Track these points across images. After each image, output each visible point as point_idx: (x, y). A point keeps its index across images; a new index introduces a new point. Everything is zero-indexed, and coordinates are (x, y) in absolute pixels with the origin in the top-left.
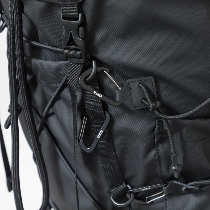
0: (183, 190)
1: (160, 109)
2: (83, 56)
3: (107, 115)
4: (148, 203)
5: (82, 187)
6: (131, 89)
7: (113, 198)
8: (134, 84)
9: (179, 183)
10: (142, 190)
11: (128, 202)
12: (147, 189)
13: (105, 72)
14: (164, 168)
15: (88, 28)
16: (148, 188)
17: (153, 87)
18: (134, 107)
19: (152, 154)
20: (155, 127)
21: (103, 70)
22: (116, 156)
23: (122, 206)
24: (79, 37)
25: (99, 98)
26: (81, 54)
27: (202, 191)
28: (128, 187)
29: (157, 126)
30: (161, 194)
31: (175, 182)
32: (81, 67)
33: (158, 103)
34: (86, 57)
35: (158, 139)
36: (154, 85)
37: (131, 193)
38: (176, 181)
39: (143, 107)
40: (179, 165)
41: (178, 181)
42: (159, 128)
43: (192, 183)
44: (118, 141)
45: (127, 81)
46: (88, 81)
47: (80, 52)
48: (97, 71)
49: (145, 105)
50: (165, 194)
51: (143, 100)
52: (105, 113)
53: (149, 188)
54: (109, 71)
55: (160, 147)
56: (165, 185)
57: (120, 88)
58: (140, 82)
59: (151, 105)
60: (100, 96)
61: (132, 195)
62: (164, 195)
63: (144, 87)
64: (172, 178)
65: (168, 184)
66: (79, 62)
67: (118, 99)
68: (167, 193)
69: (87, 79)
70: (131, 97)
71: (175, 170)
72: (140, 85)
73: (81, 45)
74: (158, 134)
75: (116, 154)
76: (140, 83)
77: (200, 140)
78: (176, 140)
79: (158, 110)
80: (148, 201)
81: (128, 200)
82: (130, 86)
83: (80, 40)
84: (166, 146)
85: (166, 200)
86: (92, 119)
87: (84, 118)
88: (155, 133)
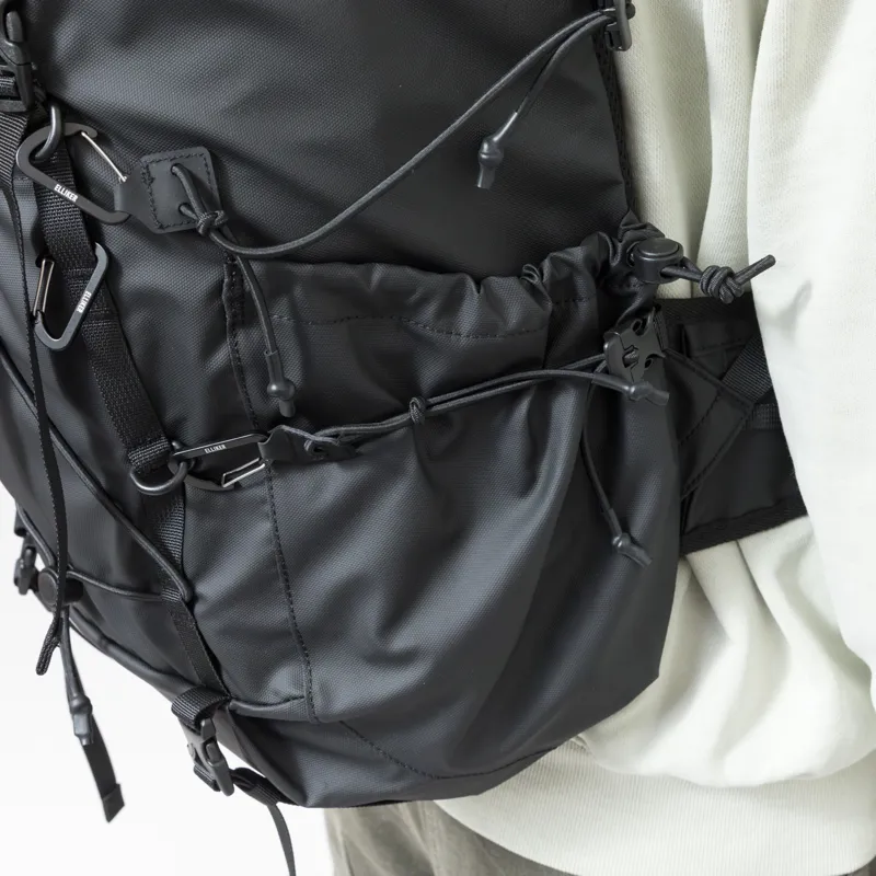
0: (307, 448)
1: (226, 230)
2: (24, 91)
3: (100, 251)
4: (226, 486)
5: (65, 452)
6: (152, 180)
7: (136, 473)
8: (160, 167)
9: (293, 430)
10: (207, 451)
11: (171, 482)
12: (217, 448)
13: (83, 134)
14: (254, 393)
15: (33, 17)
16: (220, 447)
17: (209, 173)
18: (161, 227)
19: (221, 356)
20: (223, 281)
21: (80, 132)
22: (135, 364)
23: (156, 492)
24: (7, 37)
25: (71, 203)
26: (15, 83)
27: (359, 455)
28: (172, 446)
29: (226, 280)
30: (257, 465)
31: (286, 428)
32: (22, 123)
33: (221, 214)
34: (33, 96)
35: (234, 316)
36: (211, 169)
37: (179, 459)
38: (287, 424)
39: (184, 227)
40: (288, 382)
41: (292, 426)
42: (231, 285)
43: (327, 431)
44: (135, 322)
45: (143, 159)
46: (40, 159)
47: (11, 80)
48: (62, 133)
49: (190, 220)
50: (266, 463)
51: (183, 209)
52: (94, 248)
53: (224, 447)
54: (95, 134)
55: (241, 337)
56: (261, 437)
57: (124, 179)
58: (174, 162)
59: (202, 219)
60: (72, 197)
61: (182, 464)
62: (263, 465)
63: (185, 174)
64: (279, 419)
65: (269, 436)
66: (16, 109)
67: (118, 204)
68: (272, 461)
69: (39, 155)
70: (153, 201)
71: (278, 393)
72: (175, 169)
73: (14, 59)
74: (230, 300)
75: (131, 356)
76: (176, 165)
77: (342, 320)
78: (281, 317)
79: (219, 230)
80: (225, 482)
81: (171, 476)
82: (149, 172)
83: (10, 47)
84: (255, 334)
85: (270, 479)
86: (64, 264)
87: (44, 262)
88: (223, 297)
